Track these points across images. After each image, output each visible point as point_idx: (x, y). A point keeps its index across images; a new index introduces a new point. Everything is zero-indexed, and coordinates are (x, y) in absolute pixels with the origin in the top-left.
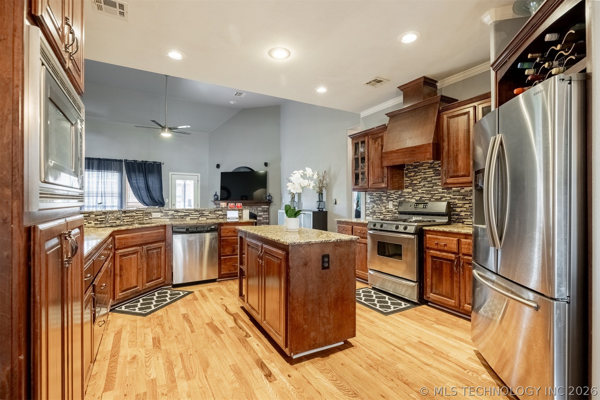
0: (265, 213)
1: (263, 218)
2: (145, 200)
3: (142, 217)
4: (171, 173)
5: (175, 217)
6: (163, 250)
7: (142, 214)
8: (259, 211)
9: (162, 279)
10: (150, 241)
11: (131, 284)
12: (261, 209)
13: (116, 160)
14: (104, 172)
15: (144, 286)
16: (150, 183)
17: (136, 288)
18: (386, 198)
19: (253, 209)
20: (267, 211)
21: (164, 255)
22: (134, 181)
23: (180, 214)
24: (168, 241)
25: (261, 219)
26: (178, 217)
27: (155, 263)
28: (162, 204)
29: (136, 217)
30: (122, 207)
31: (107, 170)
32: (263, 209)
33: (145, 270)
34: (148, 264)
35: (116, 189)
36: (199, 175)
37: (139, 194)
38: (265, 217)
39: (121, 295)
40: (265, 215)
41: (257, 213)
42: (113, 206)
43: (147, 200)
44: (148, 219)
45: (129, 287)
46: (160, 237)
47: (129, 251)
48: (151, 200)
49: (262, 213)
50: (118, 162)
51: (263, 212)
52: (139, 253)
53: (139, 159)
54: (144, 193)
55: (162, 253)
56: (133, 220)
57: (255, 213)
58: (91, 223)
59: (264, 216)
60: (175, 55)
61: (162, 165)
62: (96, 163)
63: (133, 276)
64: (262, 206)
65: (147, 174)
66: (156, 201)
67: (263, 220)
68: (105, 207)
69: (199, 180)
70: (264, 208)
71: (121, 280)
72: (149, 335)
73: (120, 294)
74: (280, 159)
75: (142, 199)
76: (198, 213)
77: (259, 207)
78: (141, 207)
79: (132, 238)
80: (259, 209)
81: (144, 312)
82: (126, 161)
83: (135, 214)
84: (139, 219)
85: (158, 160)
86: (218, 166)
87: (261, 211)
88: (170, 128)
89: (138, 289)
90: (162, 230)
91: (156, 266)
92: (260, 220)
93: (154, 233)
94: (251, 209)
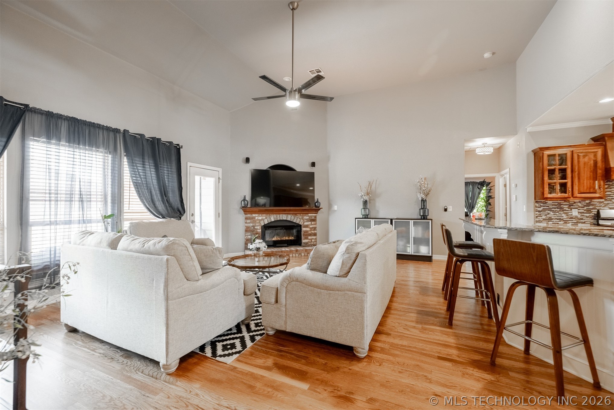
0: (313, 223)
1: (310, 228)
4: (189, 164)
8: (305, 221)
12: (307, 218)
18: (568, 206)
19: (297, 218)
20: (314, 220)
25: (308, 229)
28: (181, 213)
32: (309, 218)
36: (220, 170)
38: (313, 228)
41: (303, 223)
48: (167, 208)
49: (310, 223)
51: (310, 221)
57: (300, 223)
59: (311, 226)
61: (182, 150)
64: (309, 215)
66: (173, 210)
67: (311, 231)
69: (221, 177)
70: (311, 216)
74: (328, 159)
75: (154, 206)
77: (305, 216)
80: (305, 217)
86: (247, 160)
87: (308, 220)
92: (307, 232)
94: (296, 218)
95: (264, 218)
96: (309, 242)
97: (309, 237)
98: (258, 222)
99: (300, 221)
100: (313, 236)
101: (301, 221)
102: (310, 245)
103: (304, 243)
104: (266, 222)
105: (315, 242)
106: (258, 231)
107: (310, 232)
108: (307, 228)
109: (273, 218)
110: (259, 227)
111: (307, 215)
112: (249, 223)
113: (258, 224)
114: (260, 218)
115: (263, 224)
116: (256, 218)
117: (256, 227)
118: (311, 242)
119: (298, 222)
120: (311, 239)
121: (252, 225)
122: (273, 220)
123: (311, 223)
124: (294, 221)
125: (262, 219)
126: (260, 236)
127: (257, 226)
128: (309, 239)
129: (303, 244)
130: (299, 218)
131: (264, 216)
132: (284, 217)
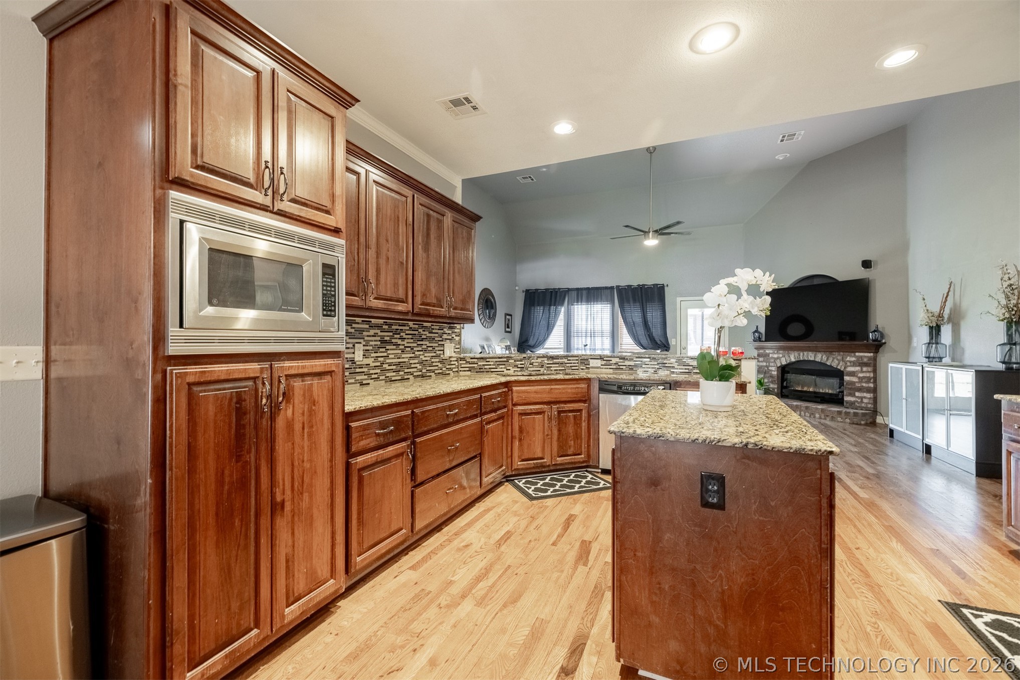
0: (865, 369)
1: (859, 378)
2: (641, 342)
3: (577, 365)
4: (679, 299)
5: (621, 367)
6: (584, 414)
7: (577, 362)
8: (848, 364)
9: (583, 456)
10: (563, 400)
11: (534, 453)
12: (853, 359)
13: (606, 288)
14: (594, 304)
15: (553, 461)
16: (649, 315)
17: (542, 461)
19: (834, 358)
20: (873, 365)
21: (586, 422)
22: (628, 315)
23: (627, 363)
24: (594, 402)
25: (854, 379)
26: (624, 367)
27: (571, 431)
28: (665, 346)
29: (567, 365)
30: (613, 351)
31: (597, 301)
32: (858, 360)
33: (555, 437)
34: (559, 431)
35: (607, 327)
37: (635, 332)
38: (864, 377)
39: (520, 465)
40: (863, 372)
41: (845, 368)
42: (604, 349)
43: (644, 341)
44: (585, 368)
45: (531, 456)
46: (579, 396)
47: (531, 409)
48: (649, 342)
49: (858, 368)
50: (609, 290)
51: (859, 366)
52: (546, 413)
53: (635, 283)
54: (641, 331)
55: (583, 419)
56: (563, 368)
57: (839, 367)
58: (510, 370)
59: (861, 375)
60: (563, 128)
61: (666, 288)
62: (584, 292)
63: (536, 443)
64: (857, 354)
65: (644, 304)
66: (657, 343)
67: (860, 382)
68: (595, 350)
70: (861, 357)
71: (521, 445)
72: (508, 525)
73: (519, 463)
74: (904, 248)
75: (638, 338)
76: (656, 363)
77: (849, 355)
78: (636, 351)
79: (536, 392)
80: (848, 359)
81: (535, 494)
82: (618, 287)
83: (566, 361)
84: (573, 368)
85: (659, 281)
87: (854, 364)
88: (656, 231)
89: (544, 462)
90: (583, 386)
91: (574, 435)
92: (854, 383)
93: (569, 388)
94: (831, 359)
95: (781, 356)
96: (857, 401)
97: (857, 394)
98: (773, 361)
99: (839, 364)
100: (864, 392)
101: (841, 364)
102: (859, 407)
103: (847, 402)
104: (784, 363)
105: (869, 403)
106: (773, 373)
107: (858, 385)
108: (851, 378)
109: (793, 357)
110: (773, 369)
111: (853, 354)
112: (762, 362)
113: (772, 364)
114: (776, 356)
115: (779, 365)
116: (771, 355)
117: (770, 368)
118: (862, 402)
119: (834, 365)
120: (862, 398)
121: (765, 364)
122: (793, 360)
123: (862, 369)
124: (828, 363)
125: (778, 358)
126: (775, 381)
127: (772, 366)
128: (857, 397)
129: (845, 404)
130: (838, 360)
131: (780, 354)
132: (811, 357)
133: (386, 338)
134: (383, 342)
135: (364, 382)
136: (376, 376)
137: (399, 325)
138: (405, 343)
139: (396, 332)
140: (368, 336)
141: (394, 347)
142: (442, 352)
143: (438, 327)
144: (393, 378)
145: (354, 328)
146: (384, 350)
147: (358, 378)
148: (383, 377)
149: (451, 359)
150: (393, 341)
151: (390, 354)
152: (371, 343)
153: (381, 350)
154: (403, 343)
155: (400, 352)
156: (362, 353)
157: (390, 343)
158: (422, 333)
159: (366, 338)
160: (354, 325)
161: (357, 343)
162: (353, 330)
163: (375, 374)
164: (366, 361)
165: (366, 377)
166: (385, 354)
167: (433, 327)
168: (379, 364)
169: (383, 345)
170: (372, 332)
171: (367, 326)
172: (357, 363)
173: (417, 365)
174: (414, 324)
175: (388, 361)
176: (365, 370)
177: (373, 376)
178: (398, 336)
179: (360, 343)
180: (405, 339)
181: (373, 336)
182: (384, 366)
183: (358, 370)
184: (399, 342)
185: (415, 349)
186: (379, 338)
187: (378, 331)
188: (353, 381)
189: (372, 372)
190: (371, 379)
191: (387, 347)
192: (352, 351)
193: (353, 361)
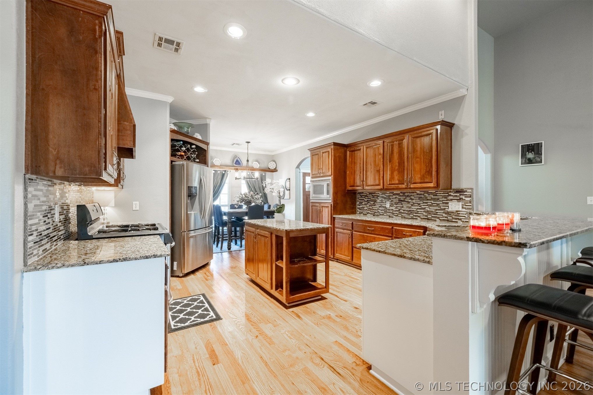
133: (401, 199)
134: (400, 201)
135: (391, 216)
136: (396, 214)
137: (409, 193)
138: (414, 201)
139: (408, 196)
140: (392, 198)
141: (407, 203)
142: (447, 207)
143: (442, 192)
144: (406, 217)
145: (386, 195)
146: (400, 204)
147: (388, 214)
148: (401, 216)
149: (458, 213)
150: (406, 200)
151: (404, 206)
152: (394, 201)
153: (399, 204)
154: (412, 201)
155: (410, 205)
156: (389, 205)
157: (404, 201)
158: (427, 196)
159: (391, 199)
160: (386, 194)
161: (387, 201)
162: (386, 196)
163: (396, 213)
164: (391, 208)
165: (392, 214)
166: (401, 206)
167: (437, 193)
168: (398, 210)
169: (400, 202)
170: (394, 197)
171: (392, 194)
172: (388, 208)
173: (424, 213)
174: (420, 192)
175: (402, 209)
176: (391, 211)
177: (395, 214)
178: (409, 198)
179: (389, 201)
180: (414, 199)
181: (395, 198)
182: (401, 211)
183: (388, 211)
184: (410, 201)
185: (421, 204)
186: (398, 199)
187: (398, 196)
188: (386, 215)
189: (394, 212)
190: (394, 215)
191: (402, 203)
192: (385, 204)
193: (385, 207)
